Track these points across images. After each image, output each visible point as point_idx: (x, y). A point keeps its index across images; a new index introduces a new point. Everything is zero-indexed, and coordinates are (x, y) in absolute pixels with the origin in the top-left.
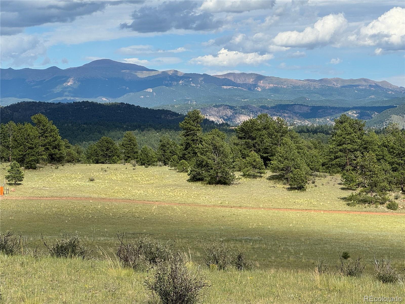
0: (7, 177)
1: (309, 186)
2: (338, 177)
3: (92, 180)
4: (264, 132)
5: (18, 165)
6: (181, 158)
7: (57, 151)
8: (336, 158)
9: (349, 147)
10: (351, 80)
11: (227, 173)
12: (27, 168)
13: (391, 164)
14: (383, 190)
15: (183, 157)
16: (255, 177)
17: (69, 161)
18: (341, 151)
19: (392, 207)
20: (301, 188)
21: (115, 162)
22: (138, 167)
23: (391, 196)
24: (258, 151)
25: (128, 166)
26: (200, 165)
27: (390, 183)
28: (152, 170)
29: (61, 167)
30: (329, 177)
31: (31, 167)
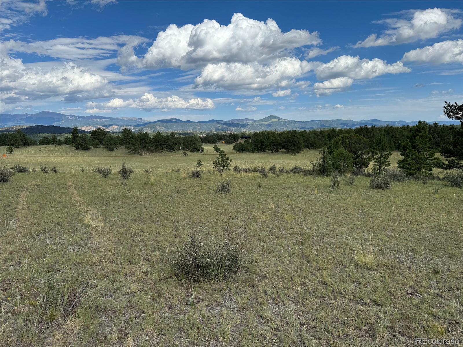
0: (7, 151)
1: (115, 149)
2: (124, 147)
3: (40, 151)
4: (100, 134)
5: (11, 146)
6: (72, 142)
7: (26, 142)
8: (123, 141)
9: (127, 137)
10: (131, 118)
11: (88, 147)
12: (15, 148)
13: (140, 142)
14: (138, 150)
15: (73, 142)
16: (97, 147)
17: (31, 145)
18: (125, 139)
19: (141, 155)
20: (113, 150)
21: (49, 145)
22: (57, 146)
23: (140, 151)
24: (98, 139)
25: (54, 146)
26: (79, 144)
27: (140, 148)
28: (62, 146)
29: (28, 147)
30: (121, 147)
31: (17, 147)
